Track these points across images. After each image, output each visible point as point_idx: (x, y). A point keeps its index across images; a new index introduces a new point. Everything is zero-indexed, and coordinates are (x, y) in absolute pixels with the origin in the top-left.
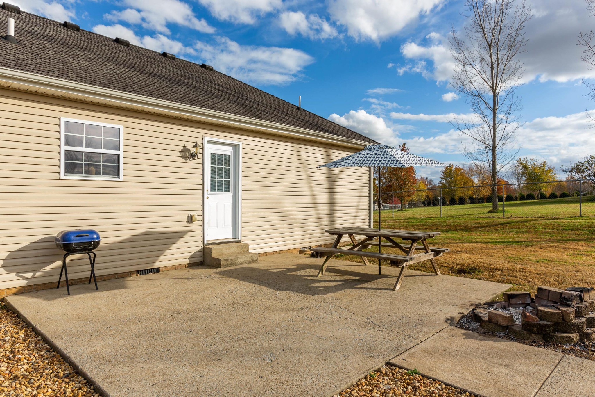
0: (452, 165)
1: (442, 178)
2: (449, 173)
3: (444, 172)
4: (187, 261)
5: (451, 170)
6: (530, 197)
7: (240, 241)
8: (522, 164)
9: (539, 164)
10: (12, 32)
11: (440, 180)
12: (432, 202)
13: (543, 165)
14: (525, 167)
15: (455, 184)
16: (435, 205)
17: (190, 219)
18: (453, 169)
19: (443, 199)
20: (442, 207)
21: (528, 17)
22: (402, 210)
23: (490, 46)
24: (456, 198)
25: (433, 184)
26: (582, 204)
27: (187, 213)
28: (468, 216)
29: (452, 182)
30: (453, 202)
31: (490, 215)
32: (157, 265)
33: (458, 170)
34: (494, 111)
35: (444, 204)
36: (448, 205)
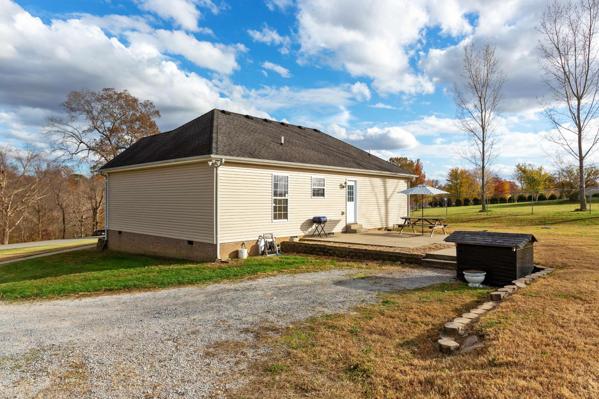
0: (458, 168)
1: (448, 180)
2: (455, 175)
3: (451, 175)
4: (341, 231)
5: (456, 173)
6: (530, 199)
7: (357, 224)
8: (521, 169)
9: (536, 169)
10: (283, 142)
11: (446, 182)
12: (438, 203)
13: (540, 169)
14: (524, 171)
15: (461, 186)
16: (441, 205)
17: (343, 213)
18: (459, 172)
19: (449, 200)
20: (448, 208)
21: (506, 80)
22: (417, 211)
23: (480, 98)
24: (462, 199)
25: (439, 185)
26: (534, 207)
27: (341, 211)
28: (465, 214)
29: (457, 184)
30: (458, 203)
31: (480, 213)
32: (333, 232)
33: (463, 172)
34: (483, 142)
35: (449, 205)
36: (453, 206)
